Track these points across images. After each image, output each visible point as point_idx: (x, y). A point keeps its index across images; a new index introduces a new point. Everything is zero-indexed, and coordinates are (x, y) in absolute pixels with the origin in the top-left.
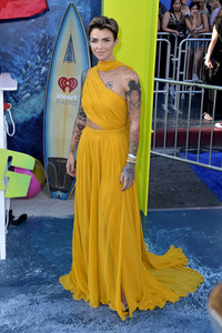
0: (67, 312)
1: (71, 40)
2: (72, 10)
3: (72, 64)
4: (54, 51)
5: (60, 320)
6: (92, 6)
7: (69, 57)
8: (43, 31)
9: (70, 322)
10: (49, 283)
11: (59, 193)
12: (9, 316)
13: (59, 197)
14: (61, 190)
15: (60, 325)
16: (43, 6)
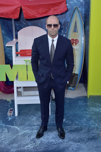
0: (77, 137)
1: (76, 23)
2: (76, 10)
3: (76, 33)
4: (68, 28)
5: (74, 141)
6: (85, 8)
7: (75, 30)
8: (64, 19)
9: (79, 142)
10: (69, 125)
11: (71, 88)
12: (53, 138)
13: (71, 89)
14: (72, 87)
15: (74, 143)
16: (66, 9)
